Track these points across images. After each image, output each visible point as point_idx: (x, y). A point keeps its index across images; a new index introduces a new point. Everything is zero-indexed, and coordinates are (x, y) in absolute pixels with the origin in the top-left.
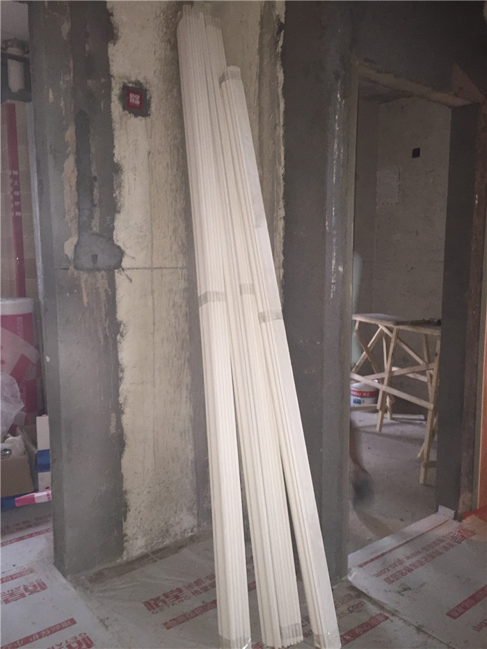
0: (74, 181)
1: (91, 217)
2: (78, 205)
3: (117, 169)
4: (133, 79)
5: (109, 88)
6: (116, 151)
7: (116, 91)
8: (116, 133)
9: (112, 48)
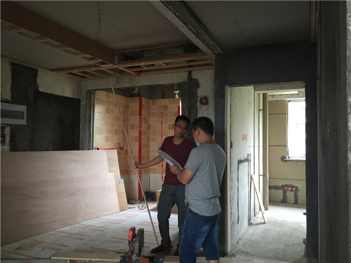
4: (203, 96)
5: (197, 99)
7: (199, 100)
8: (198, 111)
9: (198, 90)
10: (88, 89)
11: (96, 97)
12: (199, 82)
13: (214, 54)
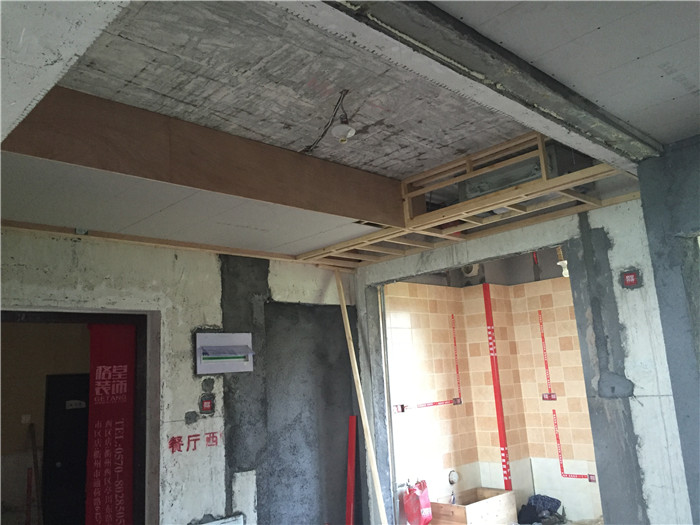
0: (593, 340)
1: (608, 362)
2: (598, 355)
3: (622, 328)
4: (627, 266)
5: (611, 277)
6: (620, 317)
7: (616, 278)
8: (619, 305)
9: (610, 253)
10: (368, 283)
11: (386, 297)
12: (610, 235)
13: (634, 161)
